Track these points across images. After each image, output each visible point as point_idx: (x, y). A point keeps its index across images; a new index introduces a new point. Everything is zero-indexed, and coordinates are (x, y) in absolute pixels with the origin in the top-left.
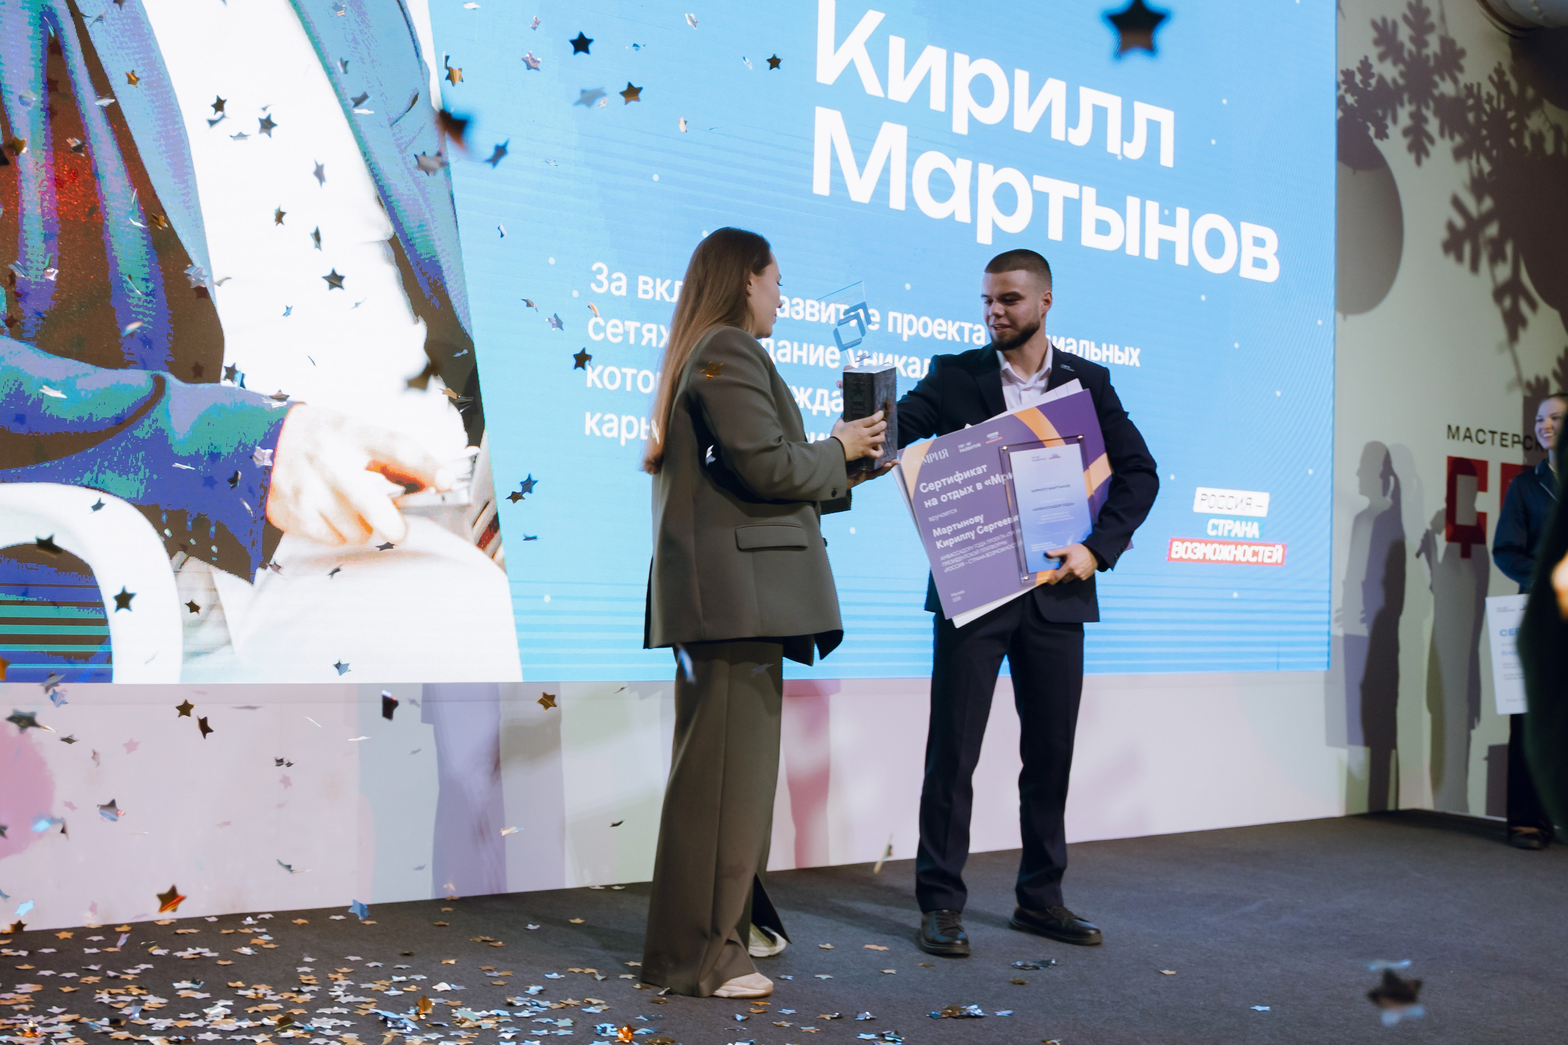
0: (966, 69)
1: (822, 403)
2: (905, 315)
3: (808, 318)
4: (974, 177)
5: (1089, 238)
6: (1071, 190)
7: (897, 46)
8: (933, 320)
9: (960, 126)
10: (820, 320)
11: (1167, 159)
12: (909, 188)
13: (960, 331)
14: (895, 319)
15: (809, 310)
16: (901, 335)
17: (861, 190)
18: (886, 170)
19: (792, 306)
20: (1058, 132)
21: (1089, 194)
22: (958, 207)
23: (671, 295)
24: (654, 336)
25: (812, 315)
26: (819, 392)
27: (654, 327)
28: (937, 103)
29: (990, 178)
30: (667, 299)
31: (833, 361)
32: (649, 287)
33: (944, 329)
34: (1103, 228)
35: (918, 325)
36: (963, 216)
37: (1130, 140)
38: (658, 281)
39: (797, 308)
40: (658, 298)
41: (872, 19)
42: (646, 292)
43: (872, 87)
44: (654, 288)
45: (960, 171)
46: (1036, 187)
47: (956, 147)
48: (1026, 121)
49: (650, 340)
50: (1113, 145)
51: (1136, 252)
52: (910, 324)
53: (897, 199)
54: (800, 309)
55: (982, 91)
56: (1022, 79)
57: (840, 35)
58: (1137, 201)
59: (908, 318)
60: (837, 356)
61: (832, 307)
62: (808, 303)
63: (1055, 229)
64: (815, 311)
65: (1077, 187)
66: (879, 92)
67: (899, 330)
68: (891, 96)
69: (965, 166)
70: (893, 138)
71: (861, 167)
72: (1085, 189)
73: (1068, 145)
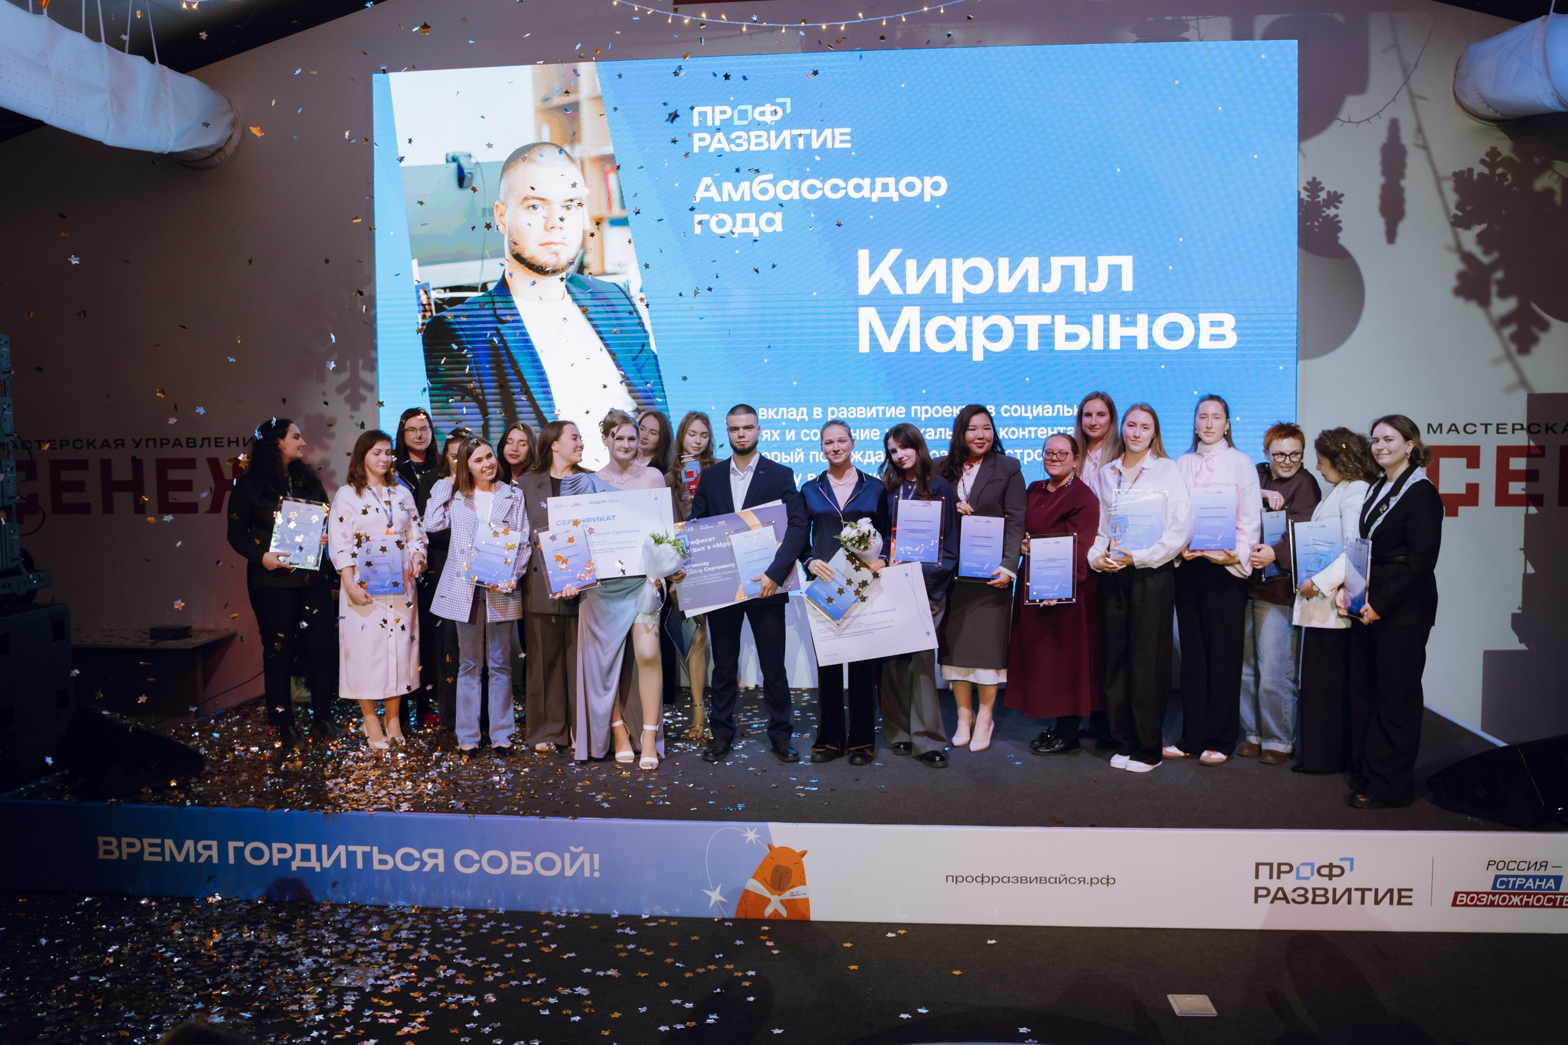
0: (960, 266)
1: (869, 458)
3: (859, 416)
4: (969, 325)
5: (1061, 344)
6: (1046, 319)
7: (911, 265)
8: (942, 407)
9: (958, 298)
11: (1127, 285)
12: (923, 339)
14: (916, 410)
15: (859, 412)
16: (921, 418)
17: (889, 345)
18: (907, 332)
19: (848, 411)
20: (1033, 287)
21: (1060, 319)
22: (959, 343)
23: (777, 415)
24: (769, 436)
25: (862, 414)
26: (868, 453)
27: (769, 431)
28: (941, 288)
29: (980, 324)
30: (775, 417)
32: (765, 413)
33: (950, 411)
34: (1072, 337)
35: (932, 411)
36: (962, 347)
37: (1095, 281)
38: (770, 409)
39: (851, 412)
41: (894, 254)
42: (763, 416)
43: (895, 289)
44: (767, 412)
45: (959, 325)
46: (1016, 323)
47: (954, 311)
48: (1007, 286)
49: (767, 438)
50: (1080, 286)
51: (1101, 348)
52: (926, 412)
53: (915, 347)
54: (854, 412)
55: (973, 276)
56: (1004, 263)
57: (873, 268)
58: (1101, 317)
59: (924, 408)
60: (878, 433)
61: (874, 409)
62: (859, 408)
63: (1033, 344)
64: (863, 412)
65: (1050, 317)
66: (900, 292)
67: (919, 416)
68: (908, 292)
69: (962, 320)
70: (910, 315)
71: (889, 334)
72: (1056, 317)
73: (1041, 294)
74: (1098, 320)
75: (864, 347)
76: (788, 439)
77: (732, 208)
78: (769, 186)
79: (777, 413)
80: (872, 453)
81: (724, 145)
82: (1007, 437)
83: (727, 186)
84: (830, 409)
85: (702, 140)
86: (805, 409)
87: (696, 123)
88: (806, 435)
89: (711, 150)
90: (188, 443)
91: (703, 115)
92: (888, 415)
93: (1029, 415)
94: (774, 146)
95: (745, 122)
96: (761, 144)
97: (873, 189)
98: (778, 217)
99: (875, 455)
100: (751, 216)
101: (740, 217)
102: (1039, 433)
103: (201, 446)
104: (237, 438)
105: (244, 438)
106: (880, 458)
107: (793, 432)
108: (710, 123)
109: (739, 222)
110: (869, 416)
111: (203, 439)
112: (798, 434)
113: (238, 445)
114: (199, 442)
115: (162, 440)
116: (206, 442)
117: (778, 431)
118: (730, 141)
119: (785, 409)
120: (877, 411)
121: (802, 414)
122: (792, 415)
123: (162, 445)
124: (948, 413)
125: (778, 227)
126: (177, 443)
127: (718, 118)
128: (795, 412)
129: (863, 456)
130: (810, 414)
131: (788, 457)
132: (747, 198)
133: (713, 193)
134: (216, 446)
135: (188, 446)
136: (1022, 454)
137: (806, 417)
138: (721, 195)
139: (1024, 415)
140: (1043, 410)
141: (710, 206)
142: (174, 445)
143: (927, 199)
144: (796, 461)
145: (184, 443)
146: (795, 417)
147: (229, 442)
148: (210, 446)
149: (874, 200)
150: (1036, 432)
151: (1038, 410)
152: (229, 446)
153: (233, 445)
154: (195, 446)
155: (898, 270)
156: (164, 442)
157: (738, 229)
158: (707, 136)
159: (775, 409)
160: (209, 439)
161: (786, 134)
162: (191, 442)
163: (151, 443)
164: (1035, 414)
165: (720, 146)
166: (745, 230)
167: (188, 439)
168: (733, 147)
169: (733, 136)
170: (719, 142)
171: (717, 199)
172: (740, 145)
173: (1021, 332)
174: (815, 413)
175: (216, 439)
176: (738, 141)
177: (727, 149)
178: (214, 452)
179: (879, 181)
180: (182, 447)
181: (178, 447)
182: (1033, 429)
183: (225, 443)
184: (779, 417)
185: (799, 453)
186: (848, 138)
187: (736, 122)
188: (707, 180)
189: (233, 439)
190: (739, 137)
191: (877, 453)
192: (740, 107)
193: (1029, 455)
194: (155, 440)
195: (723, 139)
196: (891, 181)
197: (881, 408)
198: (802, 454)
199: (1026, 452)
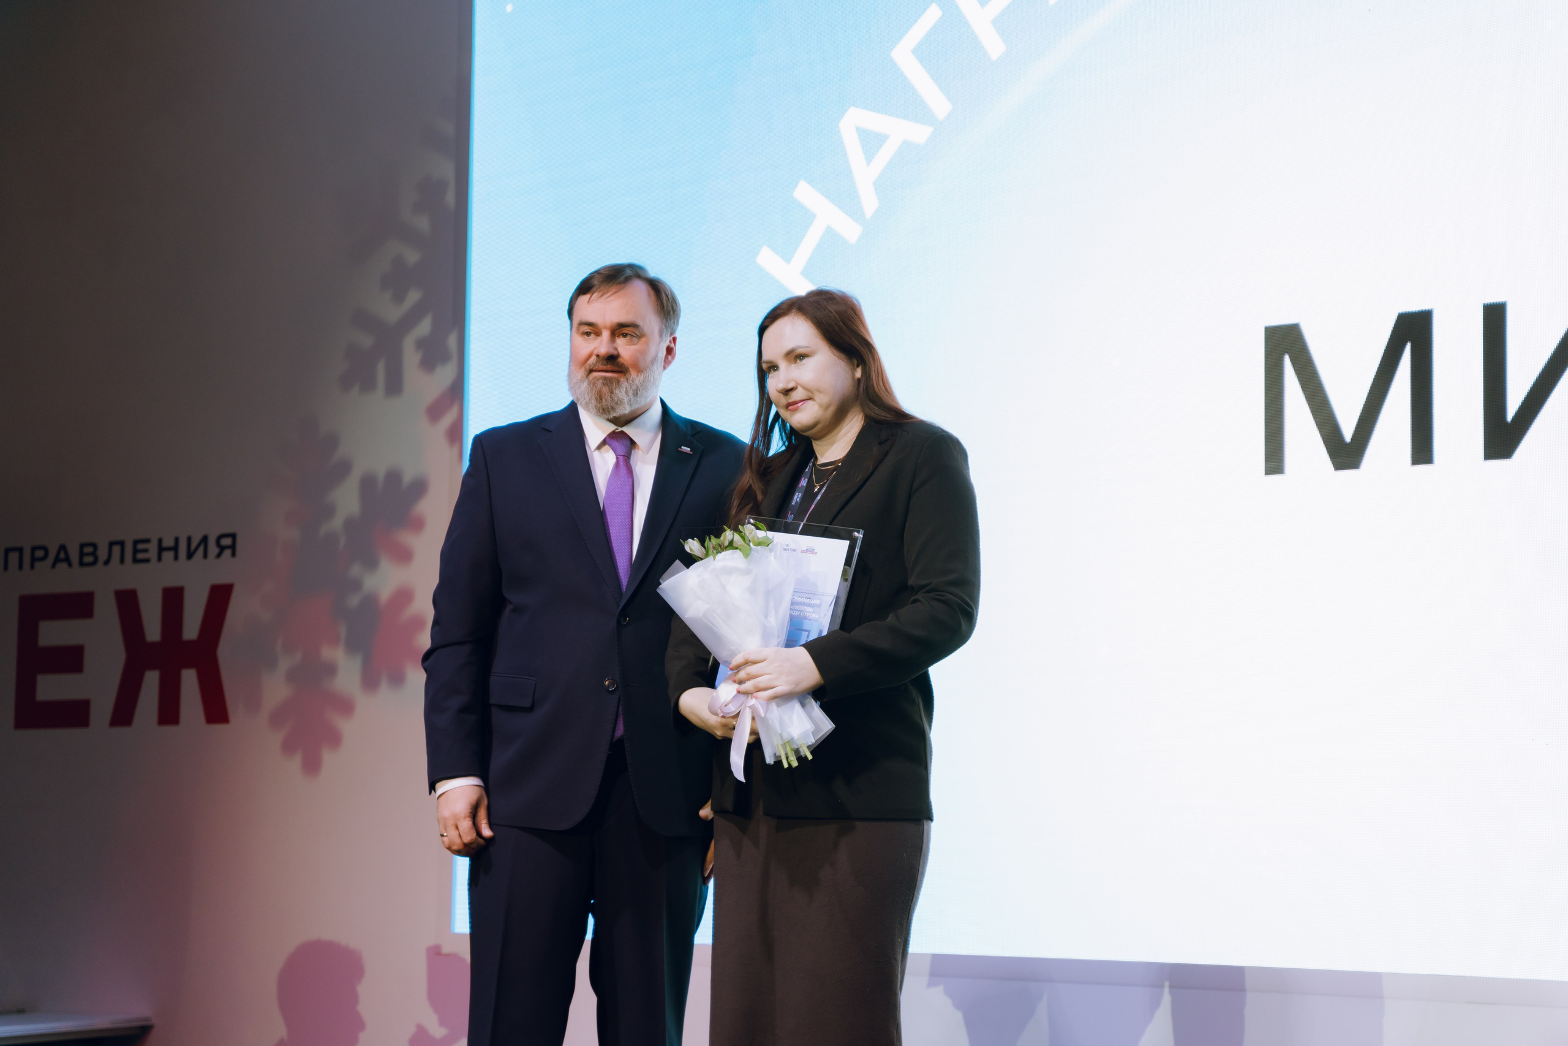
90: (82, 554)
103: (107, 562)
104: (177, 540)
105: (189, 539)
111: (112, 544)
113: (176, 558)
114: (102, 554)
115: (34, 549)
116: (116, 550)
123: (34, 560)
126: (62, 556)
134: (135, 561)
135: (82, 564)
142: (57, 560)
145: (74, 557)
147: (161, 549)
148: (122, 561)
152: (159, 559)
153: (168, 556)
154: (95, 563)
156: (38, 555)
160: (122, 544)
162: (88, 554)
163: (14, 557)
167: (82, 546)
175: (136, 542)
178: (127, 576)
180: (70, 565)
181: (63, 566)
183: (153, 554)
189: (168, 542)
194: (20, 550)
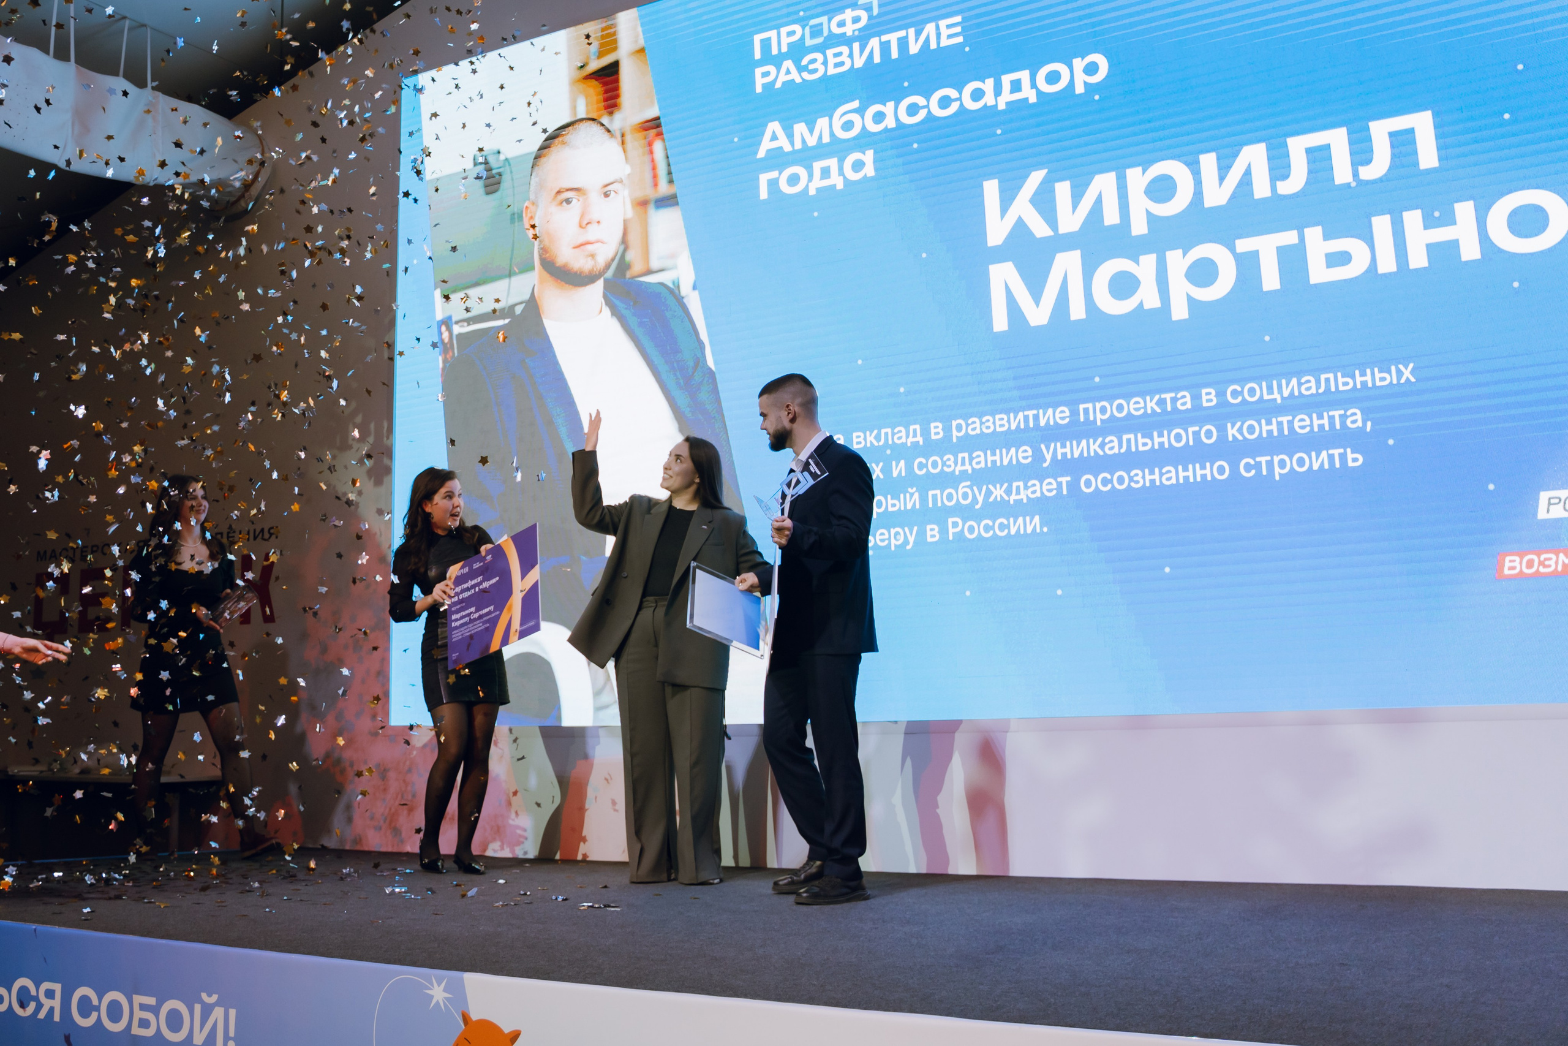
0: (1137, 179)
1: (1018, 493)
2: (1097, 404)
3: (998, 429)
4: (1162, 265)
5: (1319, 273)
6: (1290, 238)
7: (1063, 190)
8: (1128, 401)
9: (1139, 227)
10: (1009, 428)
11: (1428, 161)
12: (1089, 299)
13: (1161, 402)
14: (1086, 411)
15: (998, 423)
16: (1096, 421)
17: (1038, 315)
18: (1063, 290)
19: (982, 423)
20: (1261, 189)
21: (1314, 234)
22: (1148, 296)
25: (1002, 426)
26: (1015, 485)
28: (1111, 216)
29: (1178, 262)
30: (876, 444)
31: (1025, 458)
32: (861, 439)
34: (1338, 259)
35: (1112, 409)
36: (1153, 302)
37: (1368, 162)
38: (868, 433)
39: (987, 424)
40: (868, 445)
41: (1036, 177)
43: (1040, 229)
44: (865, 439)
45: (1145, 268)
46: (1239, 250)
47: (1134, 248)
48: (1217, 195)
50: (1342, 174)
51: (1394, 268)
52: (1103, 410)
53: (1077, 311)
54: (990, 424)
55: (1162, 189)
56: (1208, 162)
57: (1006, 201)
58: (1387, 219)
59: (1098, 406)
60: (1030, 453)
61: (1021, 415)
62: (998, 417)
63: (1271, 280)
64: (1005, 422)
65: (1295, 233)
66: (1051, 233)
67: (1092, 418)
68: (1063, 229)
69: (1149, 261)
70: (1068, 263)
71: (1037, 298)
72: (1307, 231)
73: (1276, 198)
74: (1381, 225)
75: (1000, 322)
76: (895, 474)
77: (806, 156)
78: (855, 118)
79: (878, 438)
80: (1021, 484)
81: (795, 76)
82: (1240, 438)
83: (800, 128)
84: (954, 424)
85: (766, 74)
86: (918, 427)
87: (758, 55)
88: (921, 466)
89: (778, 85)
91: (766, 44)
92: (1042, 423)
93: (1276, 395)
94: (859, 63)
95: (820, 40)
96: (842, 64)
97: (998, 91)
98: (868, 157)
99: (1026, 487)
100: (833, 163)
101: (817, 166)
102: (1296, 424)
106: (1034, 492)
107: (902, 463)
108: (775, 51)
109: (817, 173)
110: (1013, 427)
112: (909, 467)
117: (881, 464)
118: (801, 69)
119: (889, 430)
120: (1026, 418)
121: (915, 436)
122: (900, 438)
124: (1137, 409)
125: (869, 170)
127: (785, 41)
128: (903, 434)
129: (1008, 492)
130: (926, 432)
131: (896, 502)
132: (826, 139)
133: (783, 142)
136: (1270, 464)
137: (920, 439)
138: (792, 144)
139: (1266, 397)
140: (1300, 384)
141: (778, 159)
143: (1080, 89)
144: (909, 507)
146: (903, 440)
149: (1002, 106)
150: (1291, 423)
151: (1291, 387)
155: (1044, 202)
157: (817, 183)
158: (772, 69)
159: (875, 432)
161: (874, 43)
164: (1286, 394)
165: (789, 78)
166: (826, 183)
168: (805, 75)
169: (804, 62)
170: (788, 72)
171: (788, 148)
172: (815, 71)
173: (1248, 264)
174: (933, 431)
176: (811, 67)
177: (798, 80)
179: (1007, 79)
182: (1285, 419)
184: (881, 443)
185: (912, 495)
186: (958, 29)
187: (809, 42)
188: (774, 126)
190: (814, 61)
191: (1030, 484)
192: (813, 22)
193: (1282, 464)
195: (793, 69)
196: (1024, 75)
197: (1031, 413)
198: (916, 496)
199: (1276, 459)
